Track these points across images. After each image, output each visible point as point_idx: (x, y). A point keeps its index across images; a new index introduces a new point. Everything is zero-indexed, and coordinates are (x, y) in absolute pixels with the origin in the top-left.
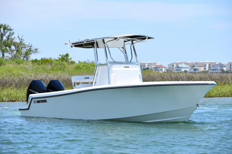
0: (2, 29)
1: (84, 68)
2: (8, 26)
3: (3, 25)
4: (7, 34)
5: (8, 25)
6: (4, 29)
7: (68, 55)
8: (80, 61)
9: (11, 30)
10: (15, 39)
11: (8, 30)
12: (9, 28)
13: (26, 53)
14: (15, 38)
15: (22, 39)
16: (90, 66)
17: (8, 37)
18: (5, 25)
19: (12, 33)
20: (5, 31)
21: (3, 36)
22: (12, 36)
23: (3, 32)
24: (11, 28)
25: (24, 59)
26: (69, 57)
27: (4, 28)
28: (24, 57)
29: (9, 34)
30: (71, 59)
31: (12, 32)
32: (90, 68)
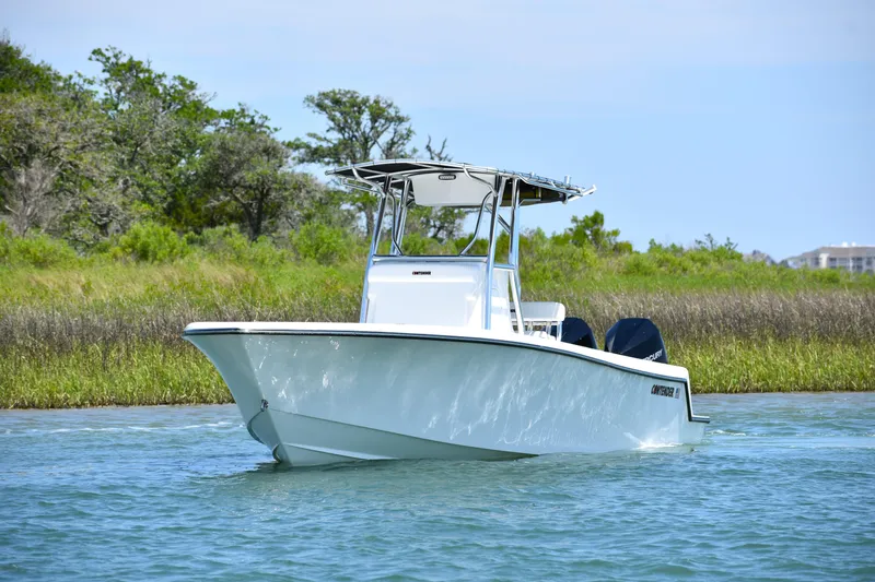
0: (365, 119)
1: (663, 269)
2: (390, 106)
3: (371, 102)
4: (385, 138)
5: (389, 102)
6: (374, 120)
7: (602, 220)
8: (657, 242)
9: (400, 120)
10: (415, 156)
11: (389, 120)
12: (392, 112)
13: (445, 214)
14: (415, 151)
15: (443, 155)
16: (688, 263)
17: (390, 149)
18: (377, 102)
19: (405, 132)
20: (377, 124)
21: (370, 144)
22: (403, 144)
23: (367, 130)
24: (401, 114)
25: (440, 236)
27: (371, 114)
28: (439, 229)
29: (392, 136)
31: (403, 128)
32: (684, 270)
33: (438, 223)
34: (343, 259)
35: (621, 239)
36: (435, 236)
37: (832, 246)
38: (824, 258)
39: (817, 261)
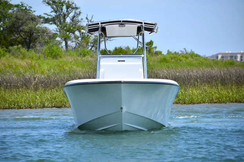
0: (64, 8)
1: (173, 60)
2: (73, 3)
3: (66, 2)
4: (71, 15)
5: (73, 2)
6: (67, 8)
8: (170, 51)
9: (77, 8)
10: (82, 21)
11: (73, 8)
12: (74, 5)
13: (94, 41)
14: (82, 19)
15: (92, 21)
16: (182, 58)
17: (73, 19)
18: (68, 2)
19: (78, 13)
20: (68, 10)
21: (66, 17)
22: (78, 17)
23: (65, 12)
24: (77, 6)
25: (92, 49)
26: (154, 46)
27: (67, 6)
28: (92, 47)
29: (74, 14)
30: (156, 48)
31: (78, 11)
32: (181, 61)
33: (92, 45)
34: (61, 57)
35: (157, 50)
36: (91, 49)
37: (223, 52)
38: (220, 57)
39: (217, 57)
